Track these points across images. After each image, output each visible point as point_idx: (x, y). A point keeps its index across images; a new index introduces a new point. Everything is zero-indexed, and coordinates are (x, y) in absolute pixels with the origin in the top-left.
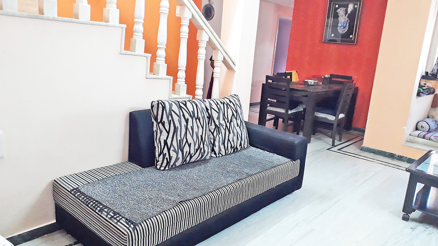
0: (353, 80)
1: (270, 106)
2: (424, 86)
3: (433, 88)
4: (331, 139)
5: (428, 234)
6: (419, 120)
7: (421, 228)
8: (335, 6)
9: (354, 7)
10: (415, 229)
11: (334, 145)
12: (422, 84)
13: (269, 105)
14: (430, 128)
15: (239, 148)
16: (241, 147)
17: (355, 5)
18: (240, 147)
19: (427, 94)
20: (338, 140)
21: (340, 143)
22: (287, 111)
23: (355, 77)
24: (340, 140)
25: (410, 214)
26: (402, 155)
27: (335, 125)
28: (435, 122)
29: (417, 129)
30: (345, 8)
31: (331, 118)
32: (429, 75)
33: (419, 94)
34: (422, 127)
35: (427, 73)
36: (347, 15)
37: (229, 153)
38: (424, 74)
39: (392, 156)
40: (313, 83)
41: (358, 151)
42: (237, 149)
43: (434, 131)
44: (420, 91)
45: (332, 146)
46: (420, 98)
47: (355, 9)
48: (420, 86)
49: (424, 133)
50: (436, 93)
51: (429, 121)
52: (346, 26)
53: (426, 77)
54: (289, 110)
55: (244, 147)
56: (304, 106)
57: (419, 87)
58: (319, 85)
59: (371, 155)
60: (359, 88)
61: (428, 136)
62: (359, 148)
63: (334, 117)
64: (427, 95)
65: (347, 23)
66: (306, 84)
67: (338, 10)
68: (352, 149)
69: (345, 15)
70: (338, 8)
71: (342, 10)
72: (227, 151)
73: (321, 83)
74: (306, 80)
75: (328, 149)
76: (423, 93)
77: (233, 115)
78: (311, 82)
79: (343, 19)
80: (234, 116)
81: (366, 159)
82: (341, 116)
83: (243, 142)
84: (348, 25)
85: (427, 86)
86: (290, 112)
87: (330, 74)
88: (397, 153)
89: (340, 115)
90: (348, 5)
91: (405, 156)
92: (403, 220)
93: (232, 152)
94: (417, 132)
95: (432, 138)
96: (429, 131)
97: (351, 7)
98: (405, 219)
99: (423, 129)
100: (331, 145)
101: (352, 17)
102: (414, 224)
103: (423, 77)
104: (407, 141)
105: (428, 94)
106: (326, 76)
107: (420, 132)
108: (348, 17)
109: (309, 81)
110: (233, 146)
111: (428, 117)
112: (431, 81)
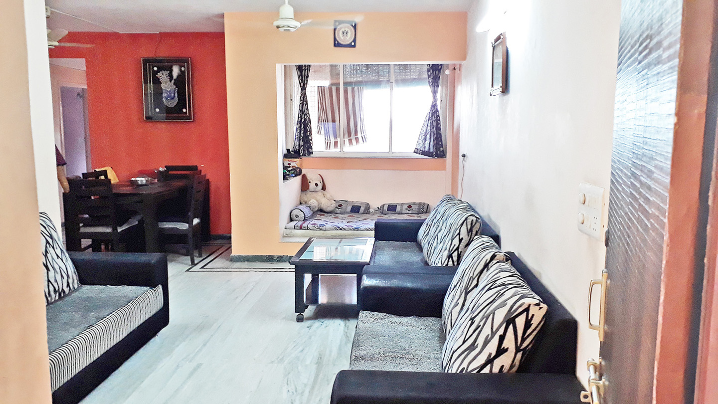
0: (201, 171)
1: (85, 226)
2: (289, 167)
3: (299, 168)
4: (189, 257)
5: (325, 327)
6: (292, 209)
7: (317, 324)
8: (153, 68)
9: (181, 70)
10: (311, 326)
11: (193, 264)
12: (286, 165)
13: (81, 225)
14: (305, 216)
15: (67, 290)
16: (70, 288)
17: (181, 67)
18: (68, 288)
19: (294, 175)
20: (198, 257)
21: (202, 259)
22: (115, 229)
23: (201, 166)
24: (200, 256)
25: (303, 312)
26: (282, 255)
27: (190, 235)
28: (308, 208)
29: (291, 220)
30: (168, 72)
31: (184, 226)
32: (292, 152)
33: (285, 178)
34: (297, 216)
35: (288, 150)
36: (173, 81)
37: (53, 300)
38: (285, 152)
39: (270, 259)
40: (144, 182)
41: (227, 264)
42: (64, 292)
43: (310, 219)
44: (285, 173)
45: (192, 265)
46: (287, 182)
47: (182, 73)
48: (285, 168)
49: (300, 223)
50: (303, 173)
51: (302, 207)
52: (174, 96)
53: (288, 155)
54: (118, 227)
55: (74, 288)
56: (139, 217)
57: (283, 169)
58: (153, 183)
59: (246, 264)
60: (210, 180)
61: (305, 225)
62: (227, 260)
63: (187, 225)
64: (294, 177)
65: (175, 91)
66: (134, 184)
67: (159, 75)
68: (219, 263)
69: (171, 82)
70: (158, 71)
71: (165, 74)
72: (49, 299)
73: (156, 181)
74: (133, 179)
75: (188, 270)
76: (289, 175)
77: (47, 242)
78: (141, 180)
79: (167, 86)
80: (49, 244)
81: (240, 270)
82: (196, 221)
83: (70, 281)
84: (176, 95)
85: (292, 167)
86: (119, 230)
87: (164, 166)
88: (276, 253)
89: (194, 220)
90: (172, 67)
91: (285, 255)
92: (298, 322)
93: (57, 298)
94: (293, 223)
95: (310, 226)
96: (305, 220)
97: (176, 71)
98: (300, 320)
99: (298, 219)
100: (190, 265)
101: (180, 83)
102: (309, 323)
103: (285, 156)
104: (284, 237)
105: (296, 176)
106: (161, 169)
107: (296, 222)
108: (174, 84)
109: (138, 179)
110: (57, 289)
111: (301, 204)
112: (295, 160)
